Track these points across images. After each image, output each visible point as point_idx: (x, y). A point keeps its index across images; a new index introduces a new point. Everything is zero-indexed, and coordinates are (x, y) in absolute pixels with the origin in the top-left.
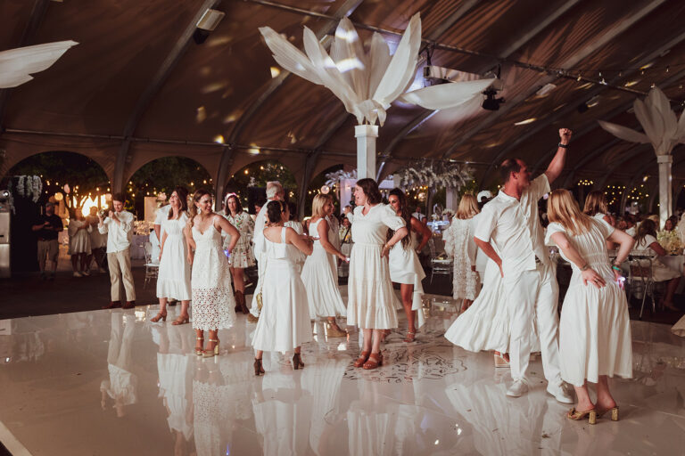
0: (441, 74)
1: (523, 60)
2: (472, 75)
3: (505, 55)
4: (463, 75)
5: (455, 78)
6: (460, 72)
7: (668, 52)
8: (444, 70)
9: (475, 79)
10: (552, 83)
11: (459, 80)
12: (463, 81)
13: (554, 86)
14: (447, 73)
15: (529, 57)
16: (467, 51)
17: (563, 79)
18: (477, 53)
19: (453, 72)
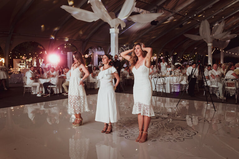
0: (137, 10)
1: (164, 6)
2: (148, 12)
3: (159, 5)
4: (145, 11)
5: (142, 12)
6: (144, 10)
7: (212, 6)
8: (138, 9)
9: (149, 13)
10: (172, 16)
11: (143, 13)
12: (145, 13)
13: (173, 17)
14: (139, 10)
15: (166, 6)
16: (146, 2)
17: (177, 15)
18: (150, 3)
19: (141, 10)
